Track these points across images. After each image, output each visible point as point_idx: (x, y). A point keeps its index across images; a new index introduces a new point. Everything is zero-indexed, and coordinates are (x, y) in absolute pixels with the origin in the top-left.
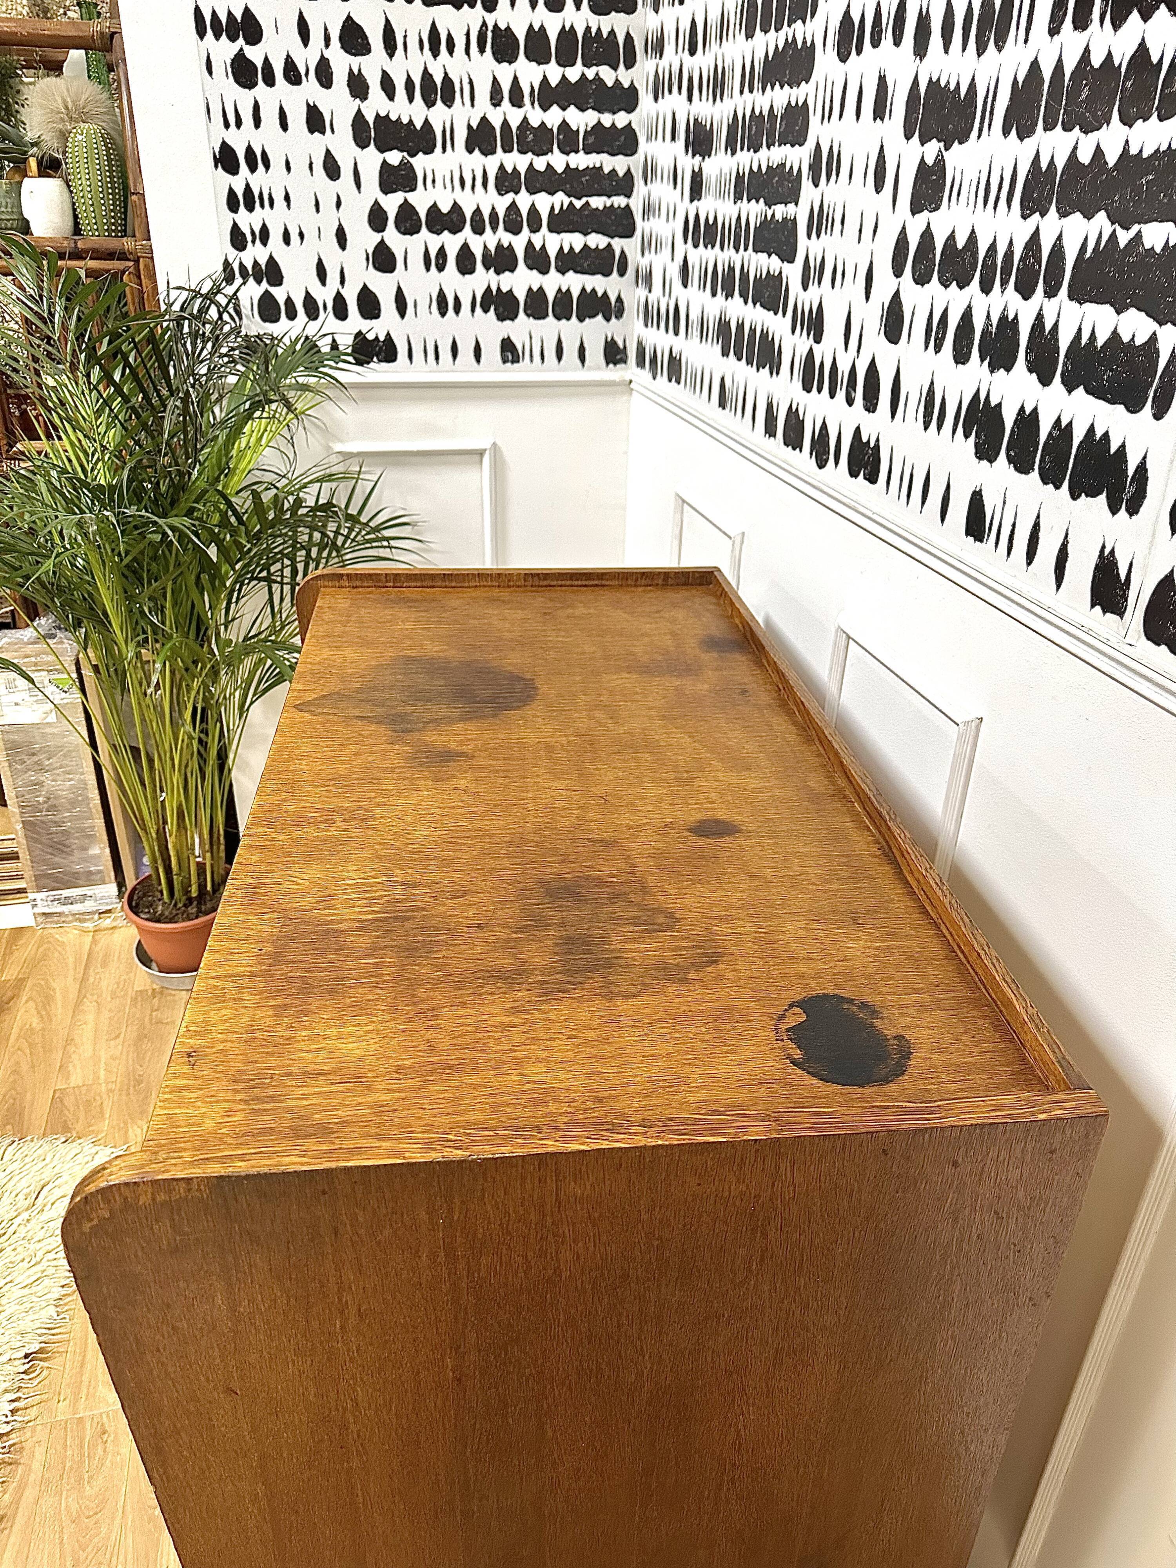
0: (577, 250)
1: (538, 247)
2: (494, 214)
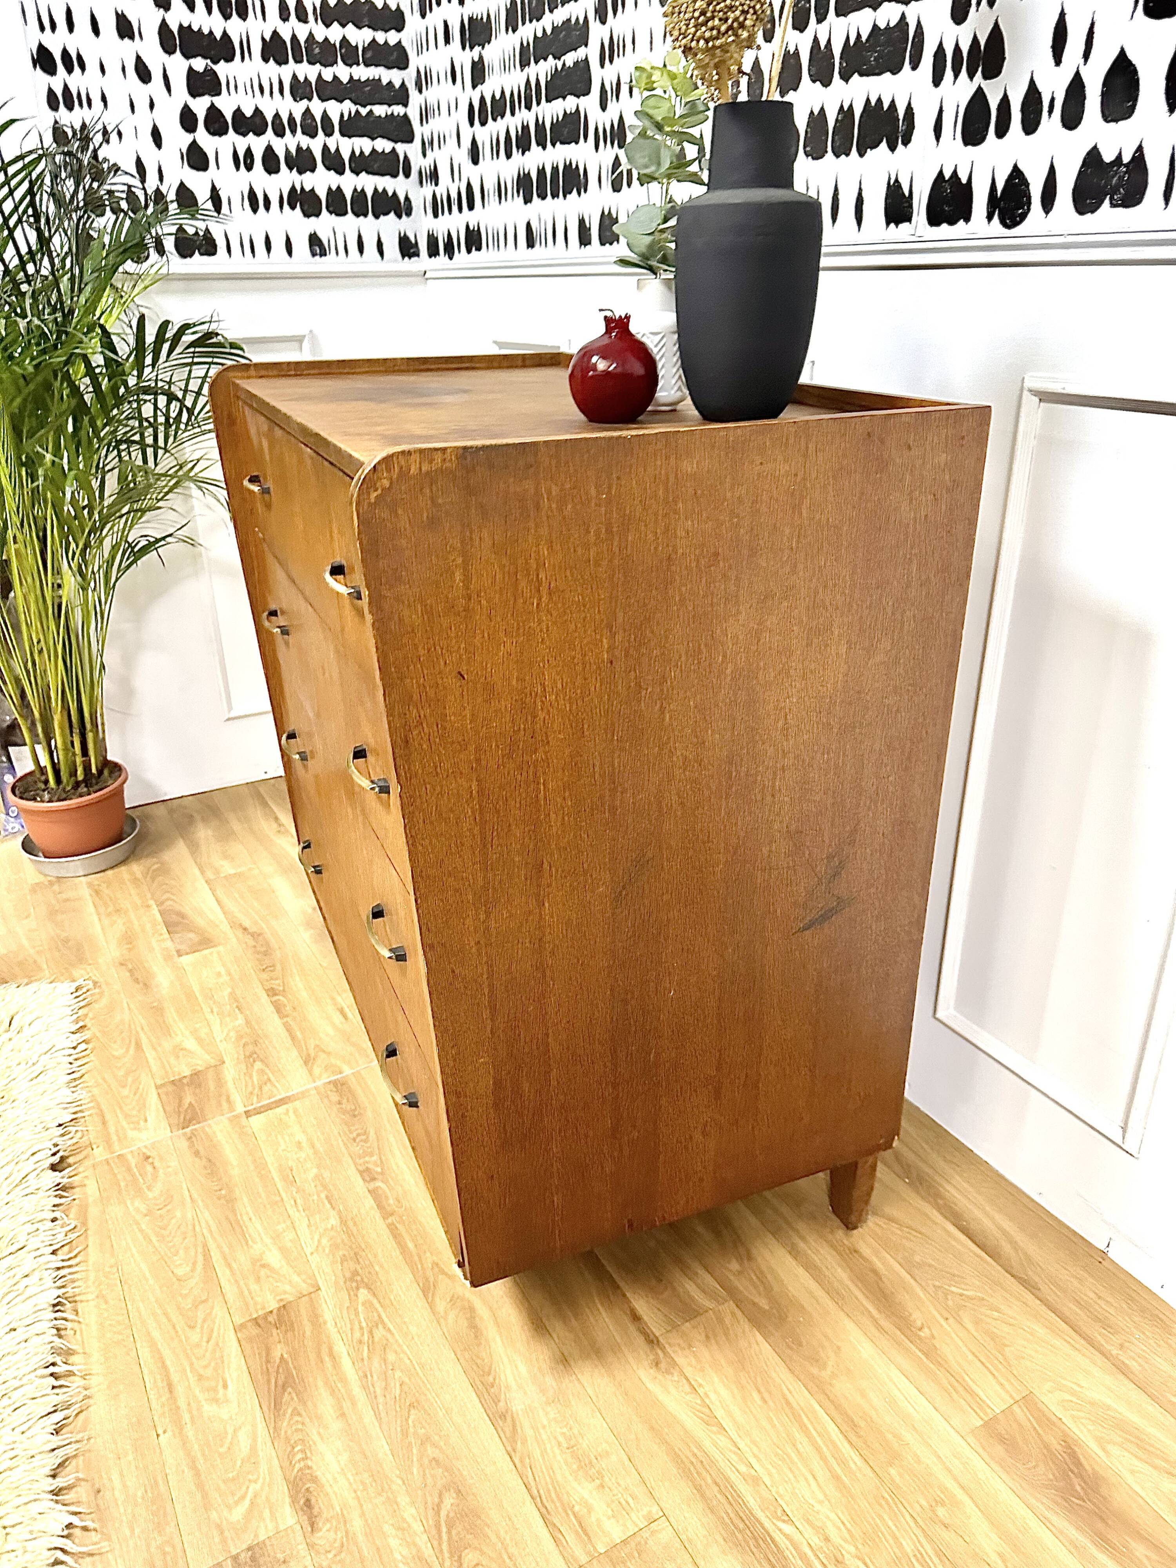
0: (367, 153)
1: (333, 150)
2: (291, 120)
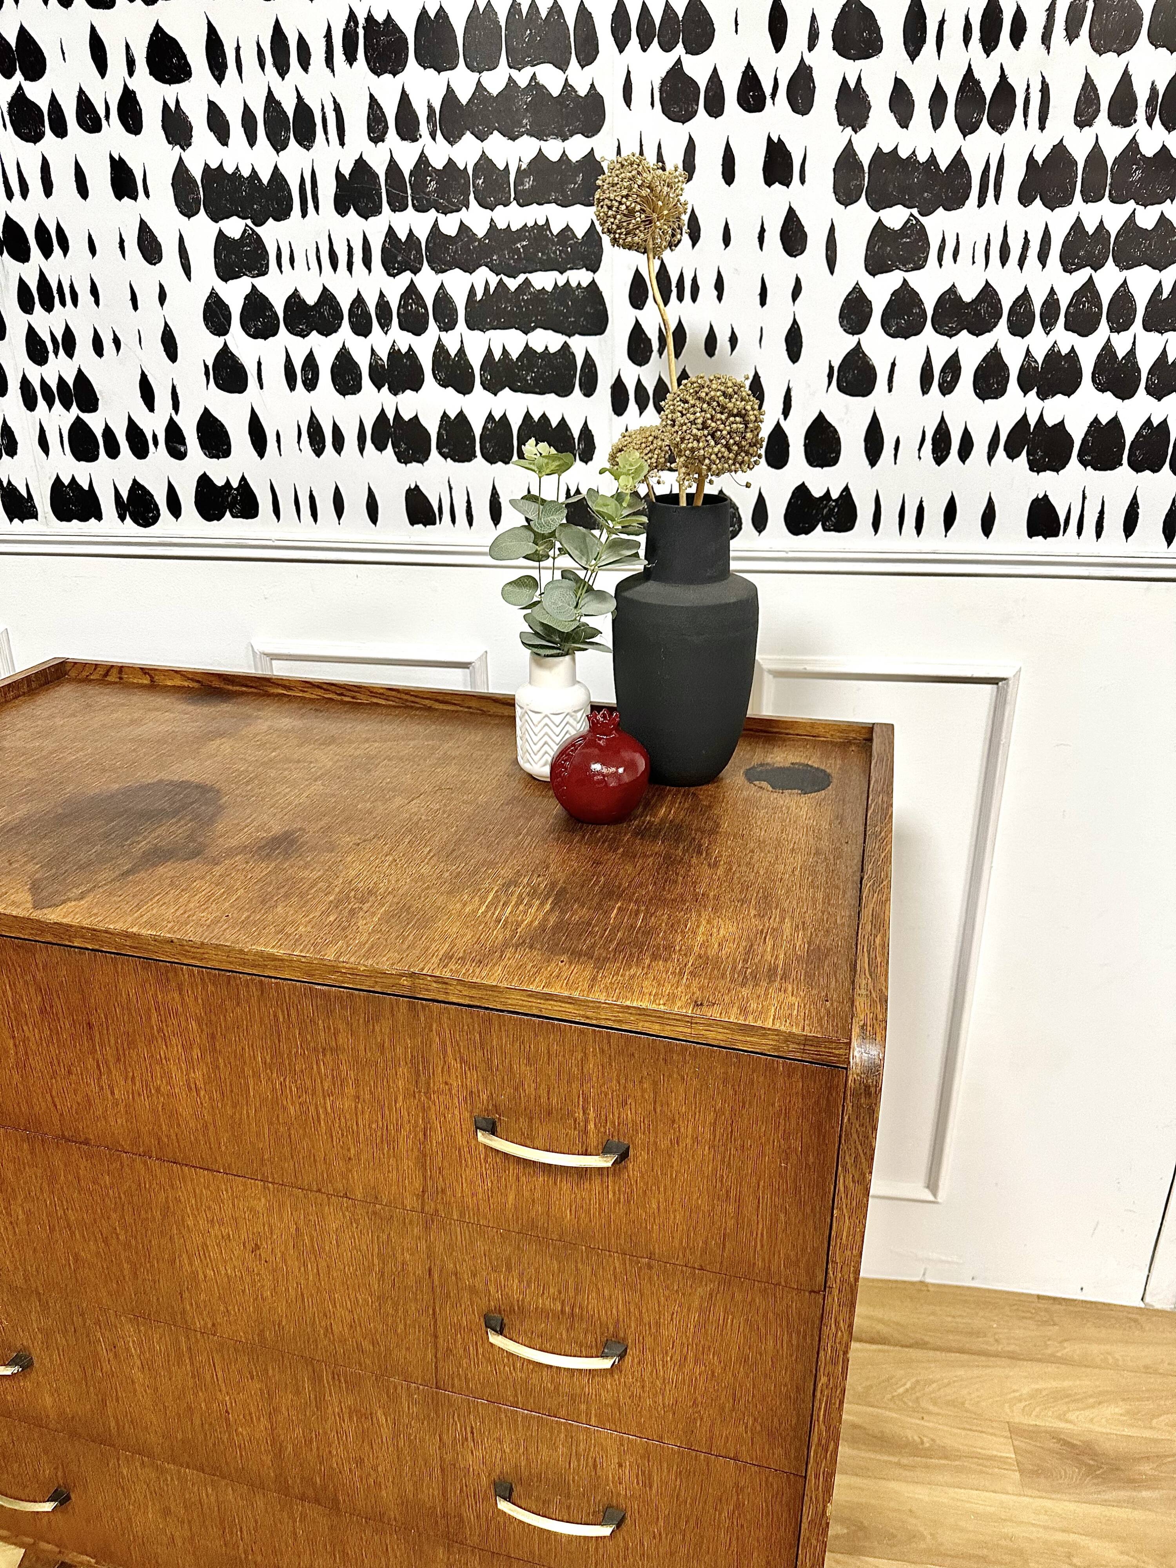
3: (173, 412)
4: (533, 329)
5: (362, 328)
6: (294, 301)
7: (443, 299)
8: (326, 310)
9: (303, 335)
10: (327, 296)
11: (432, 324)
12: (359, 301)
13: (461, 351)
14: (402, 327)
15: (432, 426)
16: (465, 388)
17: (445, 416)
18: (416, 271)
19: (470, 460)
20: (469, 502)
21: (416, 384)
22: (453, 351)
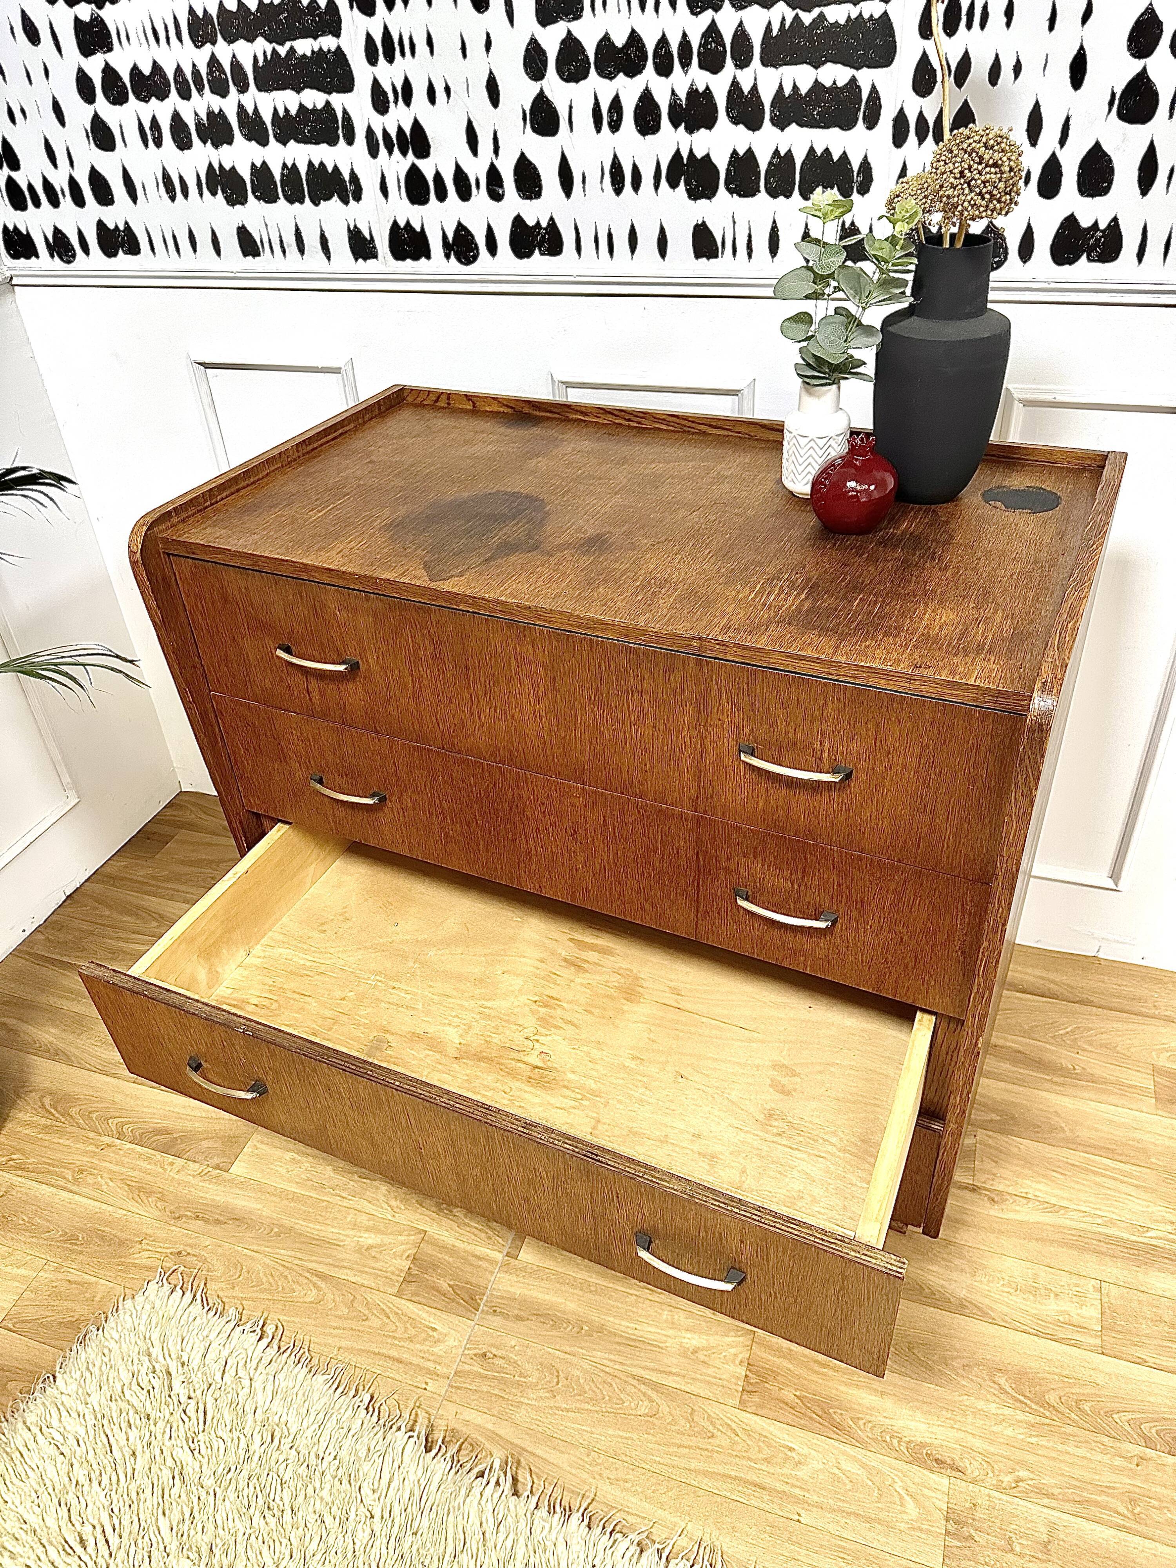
3: (494, 156)
4: (823, 63)
5: (665, 69)
6: (605, 43)
7: (741, 36)
8: (632, 51)
9: (610, 77)
10: (634, 38)
11: (729, 63)
12: (663, 42)
13: (755, 88)
14: (701, 67)
15: (721, 163)
16: (754, 125)
17: (735, 152)
18: (717, 8)
19: (753, 195)
20: (750, 236)
21: (709, 122)
22: (746, 88)
